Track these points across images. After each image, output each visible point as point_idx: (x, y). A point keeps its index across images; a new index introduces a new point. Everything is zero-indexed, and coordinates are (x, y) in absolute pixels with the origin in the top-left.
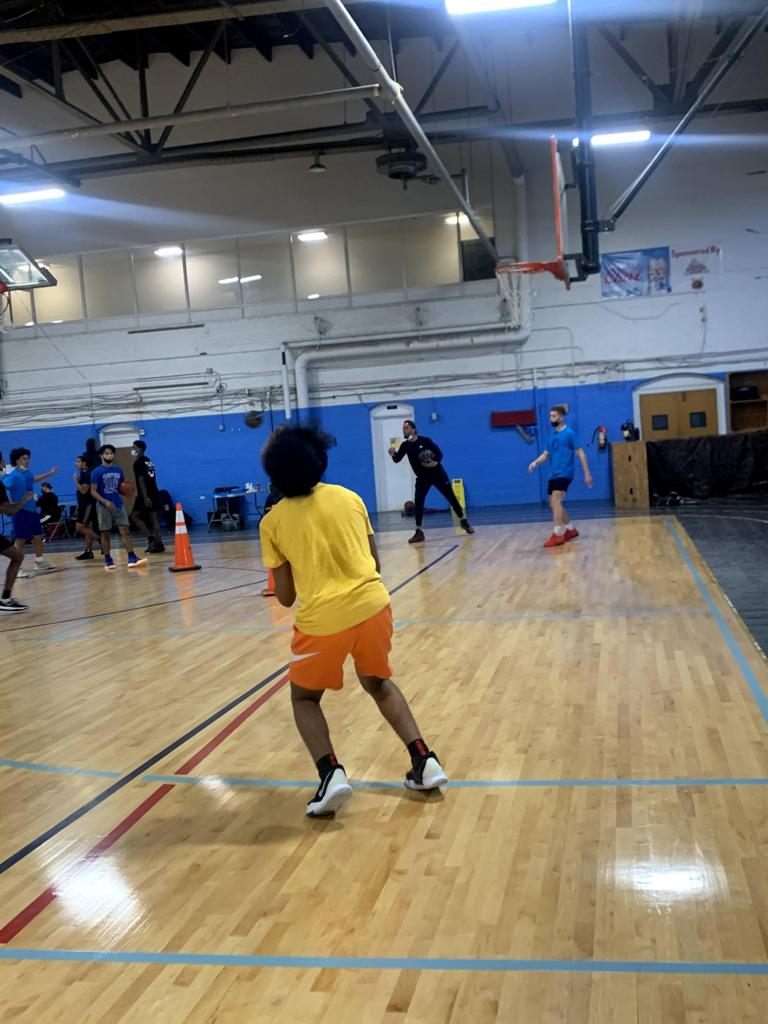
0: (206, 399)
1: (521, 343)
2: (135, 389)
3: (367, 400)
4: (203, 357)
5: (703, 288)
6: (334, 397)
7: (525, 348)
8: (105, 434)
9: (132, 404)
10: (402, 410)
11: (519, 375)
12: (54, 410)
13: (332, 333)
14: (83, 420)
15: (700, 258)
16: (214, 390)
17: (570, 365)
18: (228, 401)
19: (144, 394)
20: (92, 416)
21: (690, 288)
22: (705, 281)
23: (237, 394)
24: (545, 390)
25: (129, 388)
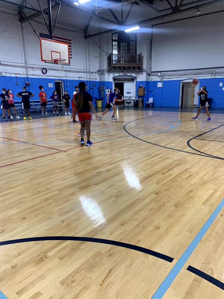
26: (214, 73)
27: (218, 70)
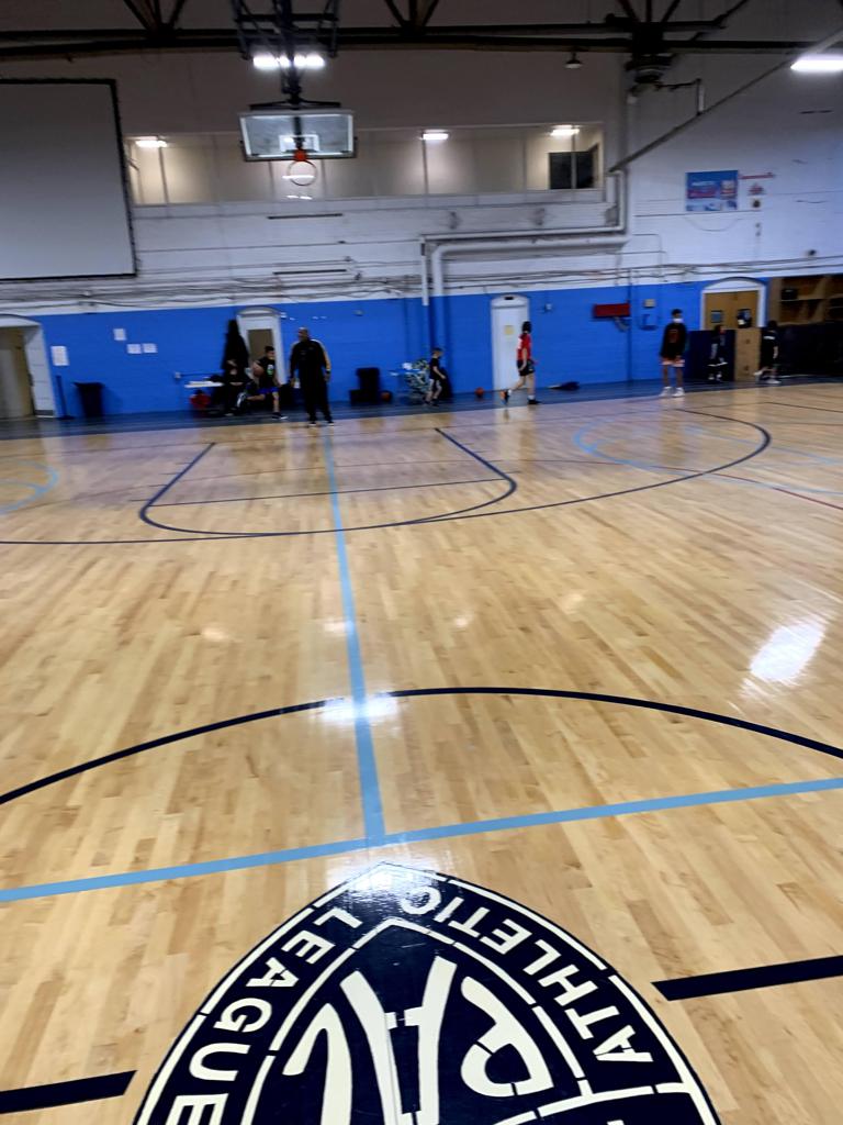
0: (345, 285)
1: (620, 245)
2: (276, 273)
3: (490, 291)
4: (343, 245)
5: (761, 208)
6: (461, 287)
7: (624, 250)
8: (244, 316)
9: (273, 288)
10: (517, 301)
11: (616, 273)
12: (193, 291)
13: (463, 227)
14: (221, 301)
15: (761, 182)
16: (350, 277)
17: (657, 267)
18: (365, 288)
19: (284, 278)
20: (231, 298)
21: (750, 207)
22: (762, 202)
23: (374, 281)
24: (637, 287)
25: (268, 272)
26: (87, 294)
27: (98, 286)
